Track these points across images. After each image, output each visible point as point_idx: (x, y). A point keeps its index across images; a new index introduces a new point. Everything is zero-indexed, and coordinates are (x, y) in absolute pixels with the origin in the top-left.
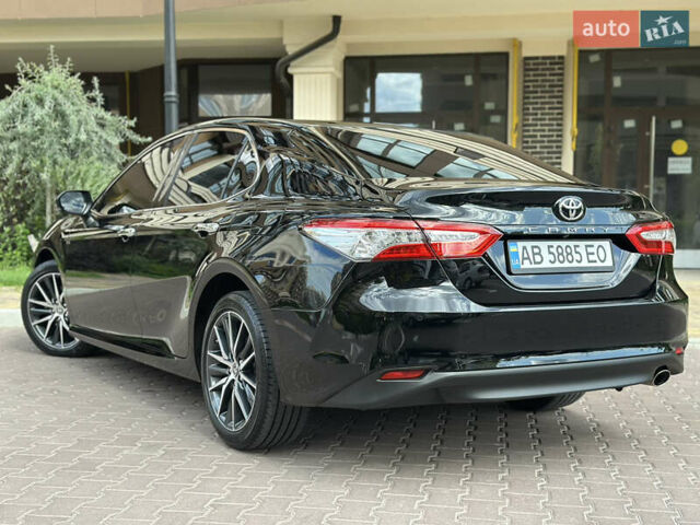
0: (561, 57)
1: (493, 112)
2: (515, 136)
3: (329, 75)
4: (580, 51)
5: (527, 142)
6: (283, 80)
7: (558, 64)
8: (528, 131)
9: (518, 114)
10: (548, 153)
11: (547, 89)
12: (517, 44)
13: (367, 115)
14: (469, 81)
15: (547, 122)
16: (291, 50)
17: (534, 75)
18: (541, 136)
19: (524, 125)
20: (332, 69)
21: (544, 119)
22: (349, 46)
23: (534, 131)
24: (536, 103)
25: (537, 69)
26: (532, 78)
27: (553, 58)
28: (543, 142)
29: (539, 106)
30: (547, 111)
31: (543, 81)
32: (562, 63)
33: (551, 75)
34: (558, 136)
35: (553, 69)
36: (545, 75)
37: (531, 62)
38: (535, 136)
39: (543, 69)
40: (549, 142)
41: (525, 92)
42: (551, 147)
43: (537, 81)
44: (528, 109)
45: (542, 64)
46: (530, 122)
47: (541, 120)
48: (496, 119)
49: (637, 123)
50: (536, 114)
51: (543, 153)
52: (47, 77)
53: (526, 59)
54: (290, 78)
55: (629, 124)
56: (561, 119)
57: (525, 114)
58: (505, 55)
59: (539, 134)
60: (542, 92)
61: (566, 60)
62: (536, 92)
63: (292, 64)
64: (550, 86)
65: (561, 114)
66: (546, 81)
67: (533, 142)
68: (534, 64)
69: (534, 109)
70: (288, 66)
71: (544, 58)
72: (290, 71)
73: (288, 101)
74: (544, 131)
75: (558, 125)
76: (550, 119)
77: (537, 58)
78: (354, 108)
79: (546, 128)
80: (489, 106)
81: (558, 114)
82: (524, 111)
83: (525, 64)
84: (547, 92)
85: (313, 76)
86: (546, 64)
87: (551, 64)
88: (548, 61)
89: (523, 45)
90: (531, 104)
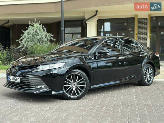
0: (147, 18)
1: (131, 31)
2: (136, 36)
3: (95, 24)
4: (151, 17)
5: (139, 37)
6: (85, 25)
7: (146, 20)
8: (139, 35)
9: (137, 31)
10: (144, 40)
12: (137, 16)
13: (102, 32)
14: (125, 24)
15: (144, 33)
16: (86, 18)
18: (142, 36)
19: (138, 34)
20: (96, 22)
21: (143, 32)
22: (99, 17)
23: (141, 35)
24: (141, 29)
25: (141, 21)
26: (140, 23)
27: (145, 18)
28: (143, 37)
29: (142, 29)
30: (143, 30)
31: (142, 24)
32: (147, 20)
33: (144, 22)
34: (146, 36)
35: (145, 21)
36: (143, 22)
37: (140, 19)
38: (141, 36)
39: (142, 21)
40: (144, 37)
41: (138, 26)
42: (145, 38)
43: (141, 24)
44: (139, 30)
45: (142, 20)
46: (140, 33)
47: (142, 32)
48: (132, 32)
50: (141, 31)
51: (143, 40)
52: (35, 25)
53: (139, 19)
54: (86, 24)
55: (162, 33)
56: (147, 32)
57: (138, 31)
58: (134, 18)
59: (142, 35)
60: (142, 26)
61: (148, 19)
62: (141, 26)
63: (87, 21)
64: (144, 25)
65: (147, 31)
66: (143, 24)
67: (140, 37)
68: (140, 20)
69: (140, 30)
70: (86, 22)
71: (143, 19)
72: (86, 23)
73: (86, 29)
74: (143, 35)
75: (146, 33)
76: (144, 32)
77: (141, 19)
78: (100, 30)
79: (143, 34)
80: (130, 29)
81: (146, 31)
82: (138, 30)
83: (138, 20)
84: (143, 26)
86: (143, 20)
87: (144, 20)
88: (144, 19)
89: (138, 16)
90: (140, 29)
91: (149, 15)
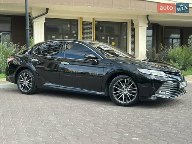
0: (91, 22)
8: (85, 39)
11: (88, 29)
12: (81, 18)
17: (86, 26)
27: (90, 22)
29: (87, 33)
32: (91, 23)
33: (89, 26)
48: (75, 35)
49: (105, 38)
50: (86, 35)
55: (103, 38)
58: (77, 20)
62: (86, 30)
65: (92, 35)
71: (88, 22)
75: (91, 37)
76: (89, 36)
77: (86, 22)
80: (74, 32)
85: (38, 23)
87: (89, 23)
89: (83, 18)
90: (85, 32)
91: (94, 19)
